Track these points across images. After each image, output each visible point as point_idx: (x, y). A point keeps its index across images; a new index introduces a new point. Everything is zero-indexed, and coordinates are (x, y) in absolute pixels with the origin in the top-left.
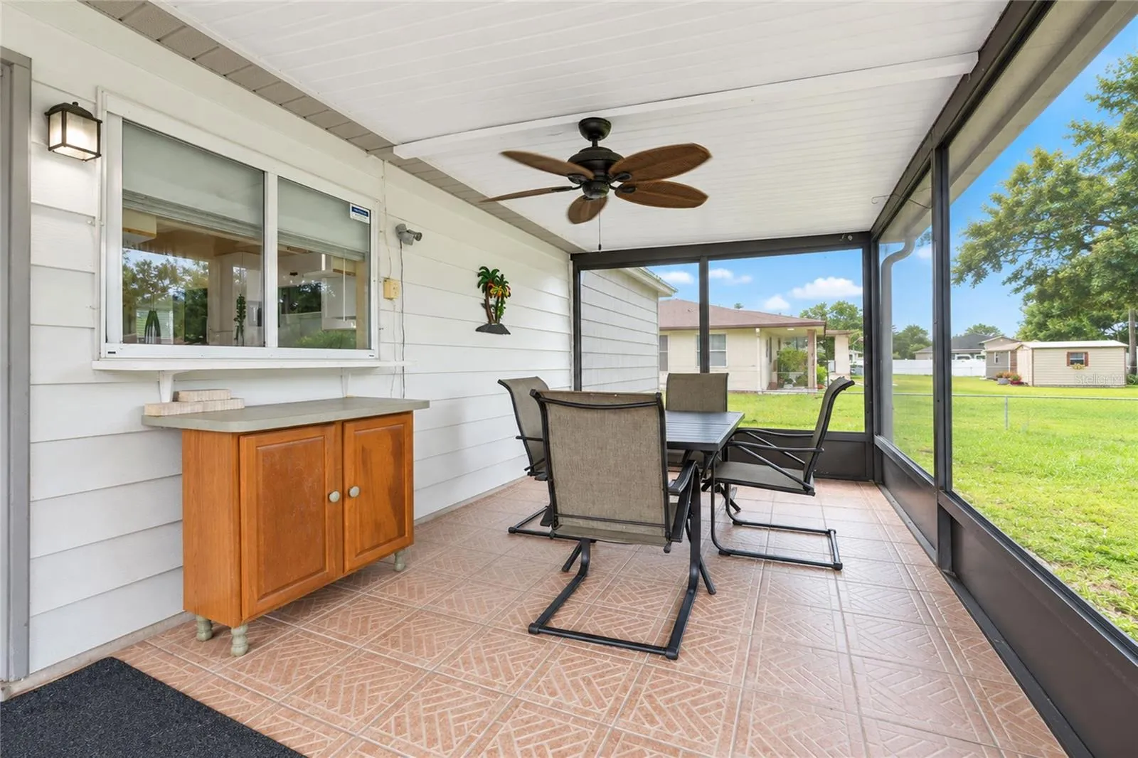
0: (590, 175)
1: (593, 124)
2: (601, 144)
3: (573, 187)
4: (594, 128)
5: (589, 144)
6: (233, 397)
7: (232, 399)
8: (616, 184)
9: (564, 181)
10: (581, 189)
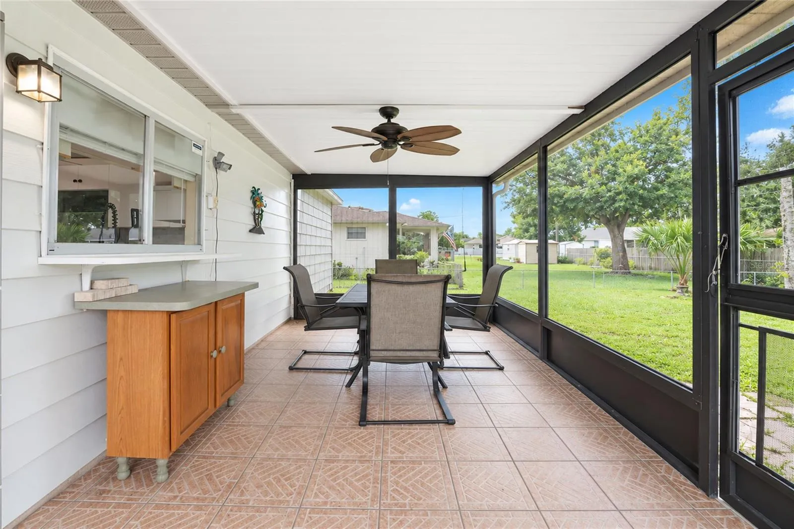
0: (385, 138)
1: (389, 110)
2: (393, 121)
3: (375, 144)
4: (388, 112)
5: (386, 121)
6: (131, 284)
7: (130, 285)
8: (401, 143)
9: (370, 141)
10: (380, 145)
